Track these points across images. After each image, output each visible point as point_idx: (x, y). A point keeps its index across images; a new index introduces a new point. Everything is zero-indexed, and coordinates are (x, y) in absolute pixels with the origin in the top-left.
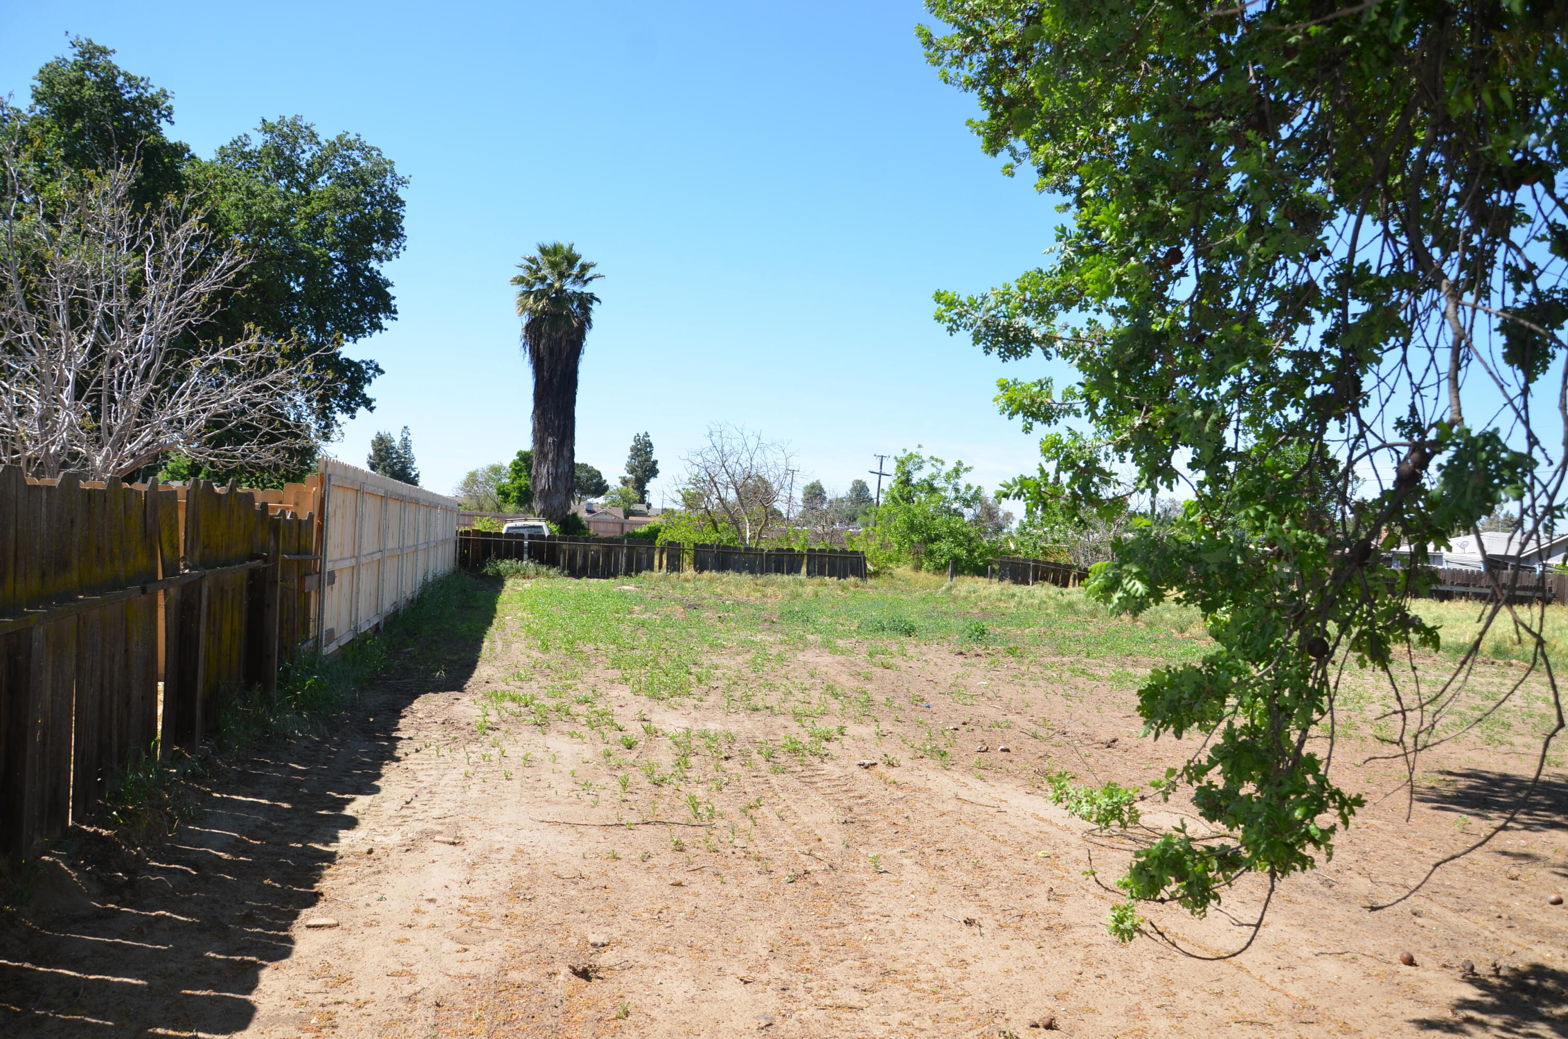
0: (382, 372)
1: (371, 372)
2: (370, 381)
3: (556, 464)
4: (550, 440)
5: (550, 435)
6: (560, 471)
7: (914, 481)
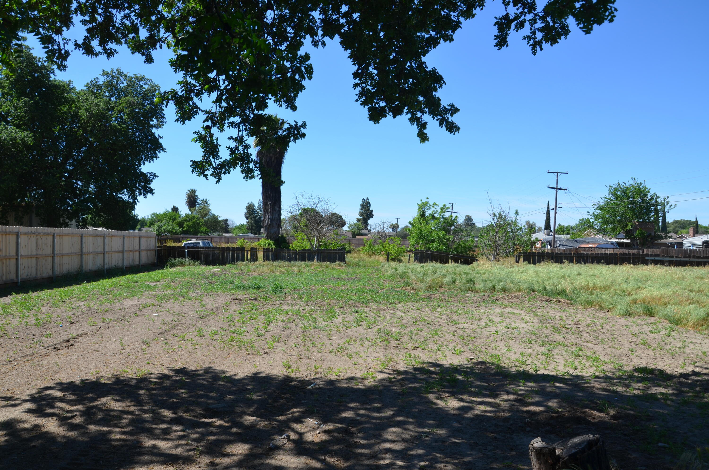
0: (158, 177)
1: (152, 177)
2: (152, 181)
3: (272, 214)
4: (269, 203)
5: (269, 201)
6: (274, 217)
7: (427, 214)
